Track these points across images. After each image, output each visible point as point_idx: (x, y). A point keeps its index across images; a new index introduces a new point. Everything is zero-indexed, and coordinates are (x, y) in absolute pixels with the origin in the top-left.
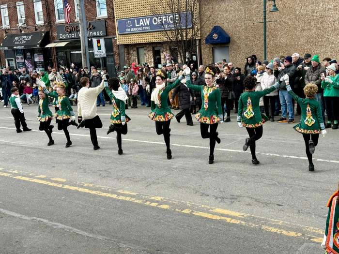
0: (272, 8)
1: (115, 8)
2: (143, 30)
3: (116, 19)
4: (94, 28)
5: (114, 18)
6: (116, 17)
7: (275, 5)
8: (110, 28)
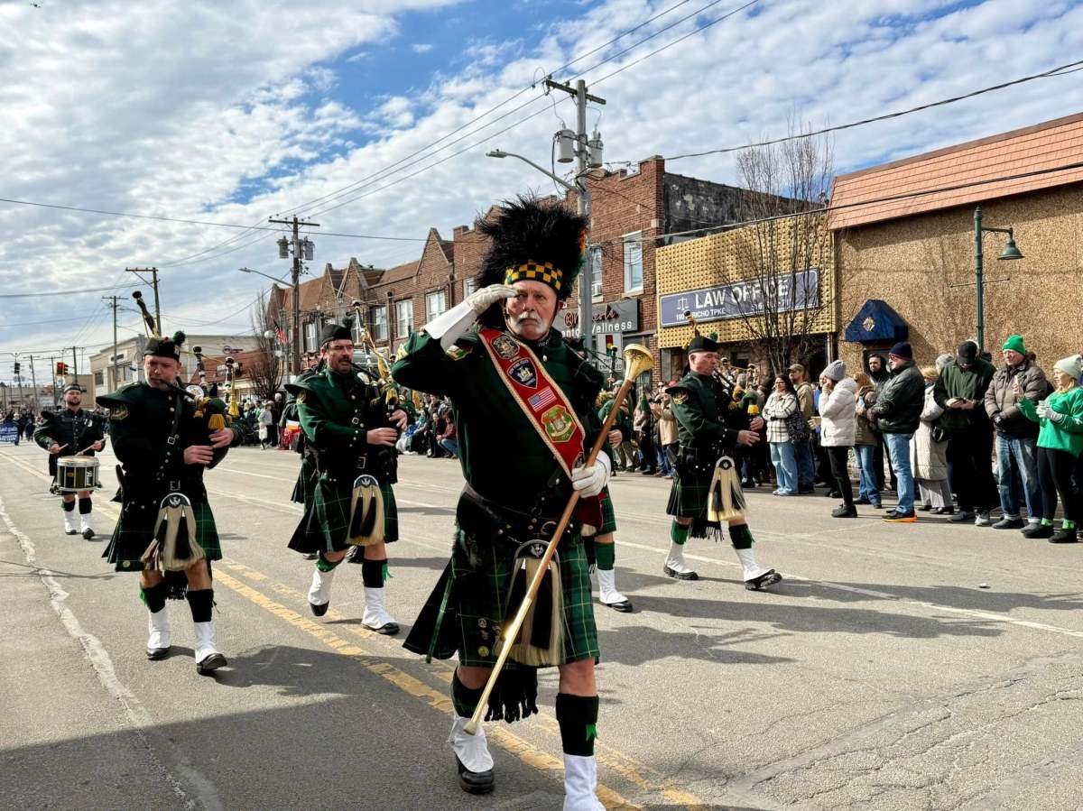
0: (1006, 251)
1: (658, 272)
2: (710, 316)
3: (658, 295)
4: (616, 316)
5: (655, 293)
6: (658, 290)
7: (1012, 244)
8: (646, 313)
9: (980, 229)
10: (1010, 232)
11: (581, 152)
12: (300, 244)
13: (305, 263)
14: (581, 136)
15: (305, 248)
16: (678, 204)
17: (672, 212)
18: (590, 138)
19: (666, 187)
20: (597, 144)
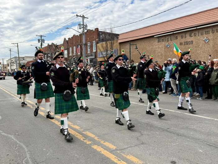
4: (92, 55)
5: (97, 52)
7: (136, 47)
8: (96, 55)
9: (130, 45)
10: (136, 45)
11: (83, 27)
12: (42, 40)
13: (43, 44)
14: (83, 25)
15: (43, 41)
16: (101, 36)
17: (100, 38)
18: (85, 25)
19: (99, 33)
20: (86, 26)
